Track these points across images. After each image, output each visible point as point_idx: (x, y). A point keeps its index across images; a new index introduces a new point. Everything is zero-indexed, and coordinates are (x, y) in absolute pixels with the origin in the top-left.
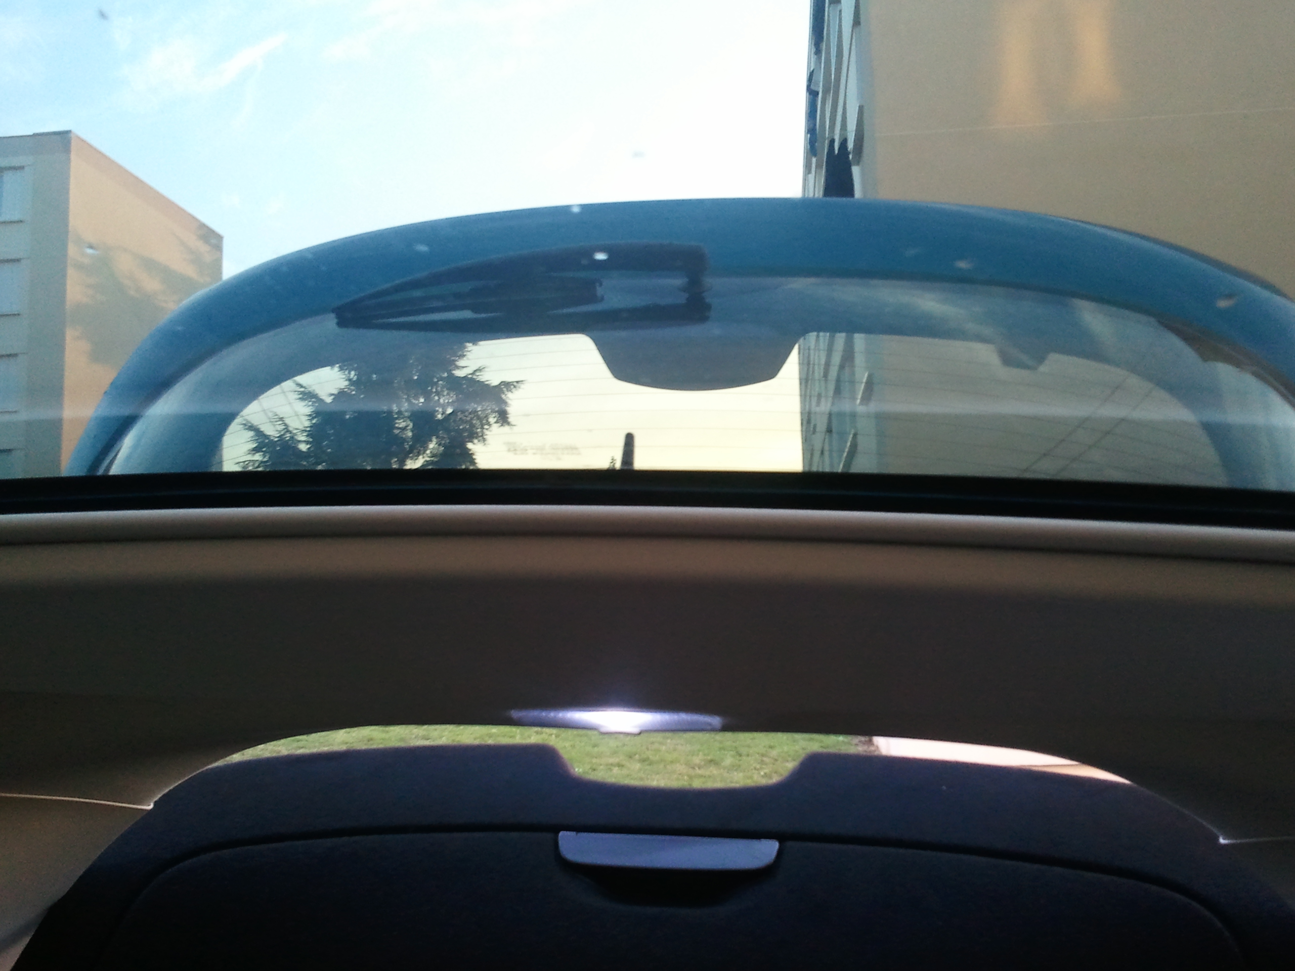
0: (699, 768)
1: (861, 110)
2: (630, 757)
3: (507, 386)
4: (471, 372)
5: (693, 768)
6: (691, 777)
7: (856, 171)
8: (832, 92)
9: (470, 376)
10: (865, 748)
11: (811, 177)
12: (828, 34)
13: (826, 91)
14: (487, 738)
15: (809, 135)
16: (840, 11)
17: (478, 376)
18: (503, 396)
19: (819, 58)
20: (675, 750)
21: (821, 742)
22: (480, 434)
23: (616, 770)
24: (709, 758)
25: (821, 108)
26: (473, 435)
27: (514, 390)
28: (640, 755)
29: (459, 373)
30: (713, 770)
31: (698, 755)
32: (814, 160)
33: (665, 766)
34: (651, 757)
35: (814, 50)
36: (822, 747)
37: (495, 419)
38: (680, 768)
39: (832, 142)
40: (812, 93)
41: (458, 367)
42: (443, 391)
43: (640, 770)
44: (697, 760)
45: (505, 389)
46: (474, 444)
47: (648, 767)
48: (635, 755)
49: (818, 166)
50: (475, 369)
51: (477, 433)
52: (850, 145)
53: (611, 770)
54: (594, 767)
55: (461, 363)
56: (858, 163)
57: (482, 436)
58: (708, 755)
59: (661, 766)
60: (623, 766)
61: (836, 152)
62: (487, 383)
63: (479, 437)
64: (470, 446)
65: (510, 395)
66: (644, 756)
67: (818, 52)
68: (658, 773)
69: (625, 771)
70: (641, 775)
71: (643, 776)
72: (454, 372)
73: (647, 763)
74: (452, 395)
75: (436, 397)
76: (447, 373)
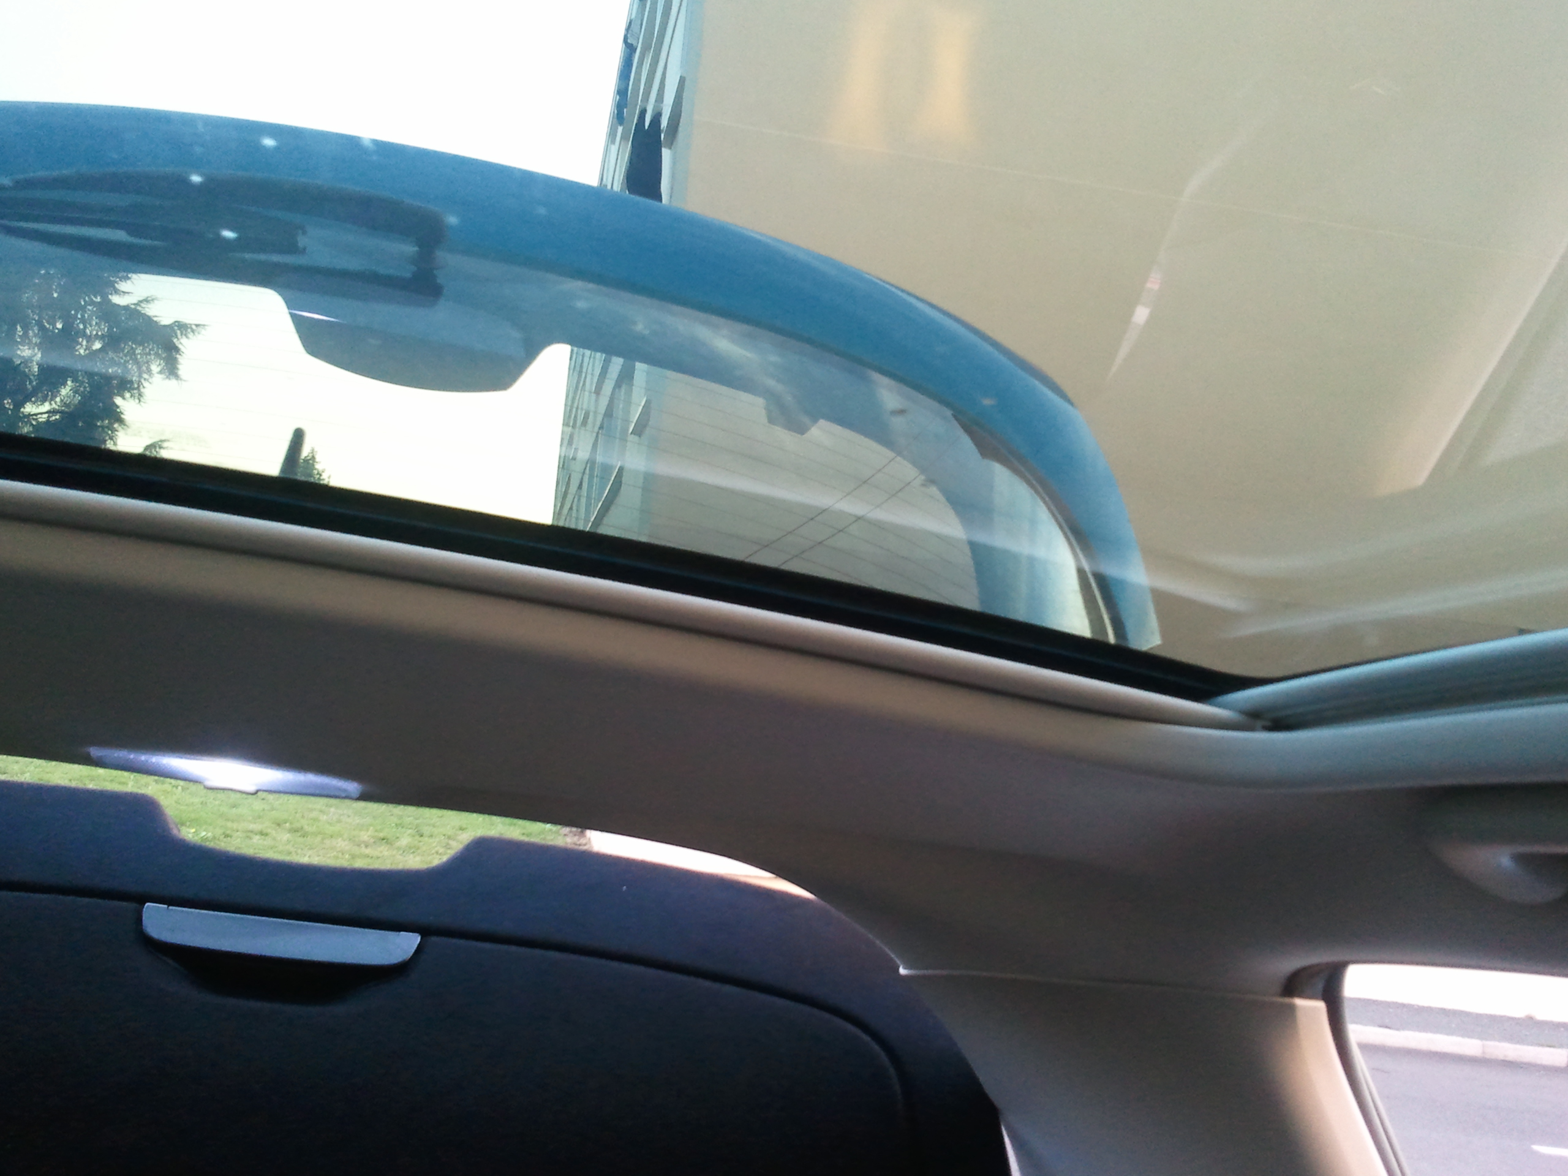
0: (366, 846)
1: (682, 81)
2: (279, 825)
3: (183, 328)
4: (136, 302)
5: (359, 845)
6: (353, 857)
7: (666, 154)
8: (652, 49)
9: (133, 306)
10: (576, 839)
11: (614, 149)
13: (646, 48)
14: (87, 782)
15: (618, 97)
17: (144, 308)
18: (175, 340)
20: (339, 821)
21: (524, 828)
22: (136, 386)
23: (256, 839)
24: (381, 835)
25: (637, 68)
26: (125, 385)
27: (191, 335)
28: (291, 823)
29: (116, 299)
30: (383, 851)
31: (368, 830)
32: (620, 129)
33: (323, 839)
34: (306, 827)
36: (523, 834)
37: (159, 369)
38: (341, 844)
39: (643, 112)
40: (630, 48)
41: (117, 292)
42: (90, 318)
43: (289, 841)
44: (365, 836)
45: (178, 332)
46: (124, 398)
47: (301, 840)
48: (286, 823)
49: (624, 137)
50: (141, 299)
51: (131, 382)
52: (664, 123)
53: (250, 838)
54: (228, 832)
55: (123, 286)
56: (670, 146)
57: (138, 388)
58: (381, 831)
59: (319, 838)
60: (267, 835)
61: (646, 127)
62: (155, 319)
63: (134, 389)
64: (118, 401)
65: (184, 340)
66: (297, 825)
68: (310, 849)
69: (268, 842)
70: (289, 848)
71: (292, 850)
72: (110, 296)
73: (299, 834)
74: (103, 327)
75: (81, 326)
76: (101, 297)
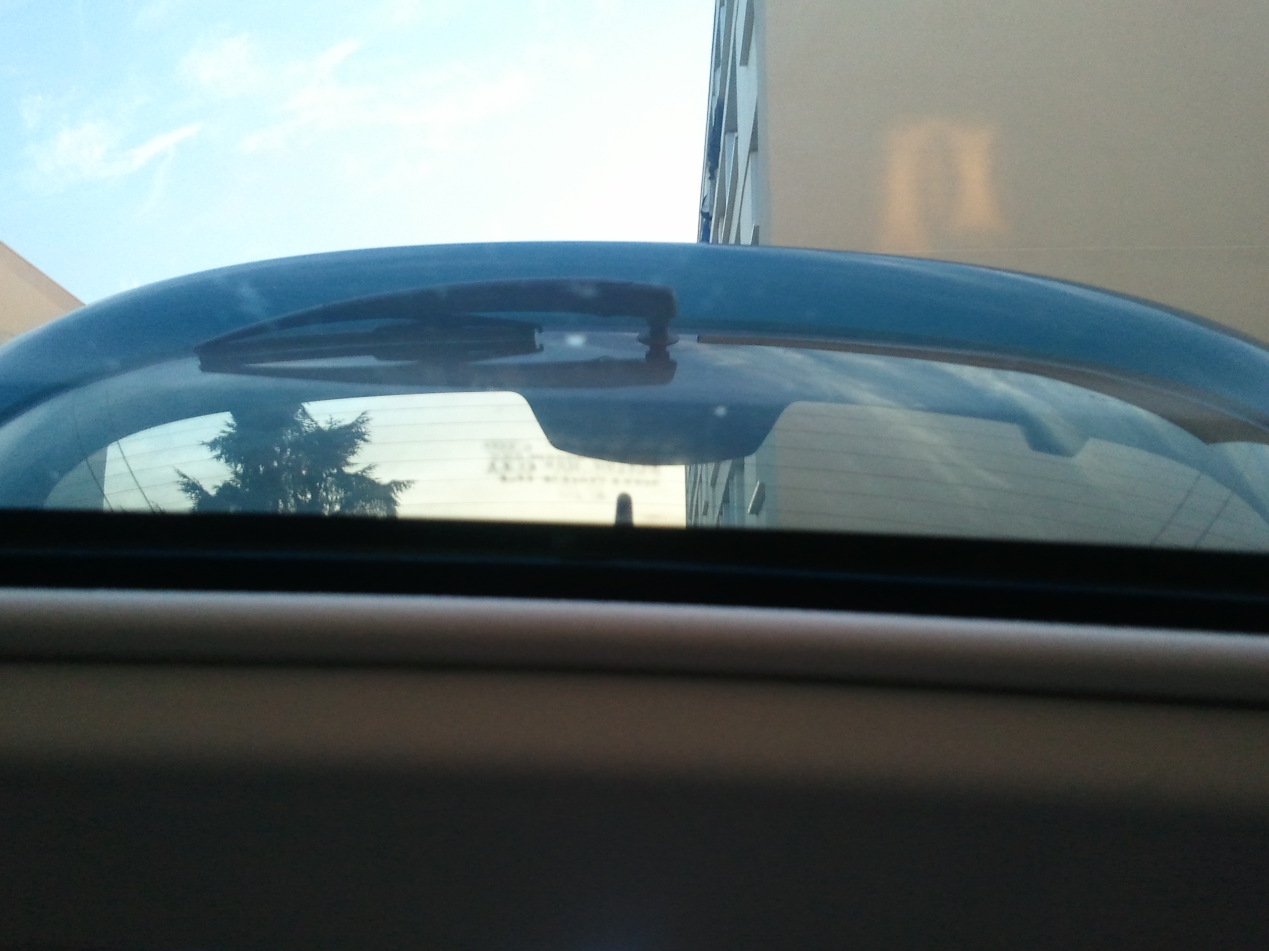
1: (756, 230)
3: (398, 485)
4: (362, 470)
8: (726, 214)
9: (360, 474)
12: (723, 160)
13: (720, 215)
16: (737, 138)
17: (368, 474)
18: (393, 495)
19: (713, 186)
25: (714, 231)
27: (404, 490)
29: (348, 470)
35: (708, 175)
40: (706, 216)
41: (348, 464)
42: (331, 487)
45: (395, 489)
50: (365, 467)
55: (352, 459)
62: (377, 481)
65: (399, 494)
67: (712, 177)
72: (343, 468)
74: (340, 492)
75: (325, 494)
76: (337, 470)
